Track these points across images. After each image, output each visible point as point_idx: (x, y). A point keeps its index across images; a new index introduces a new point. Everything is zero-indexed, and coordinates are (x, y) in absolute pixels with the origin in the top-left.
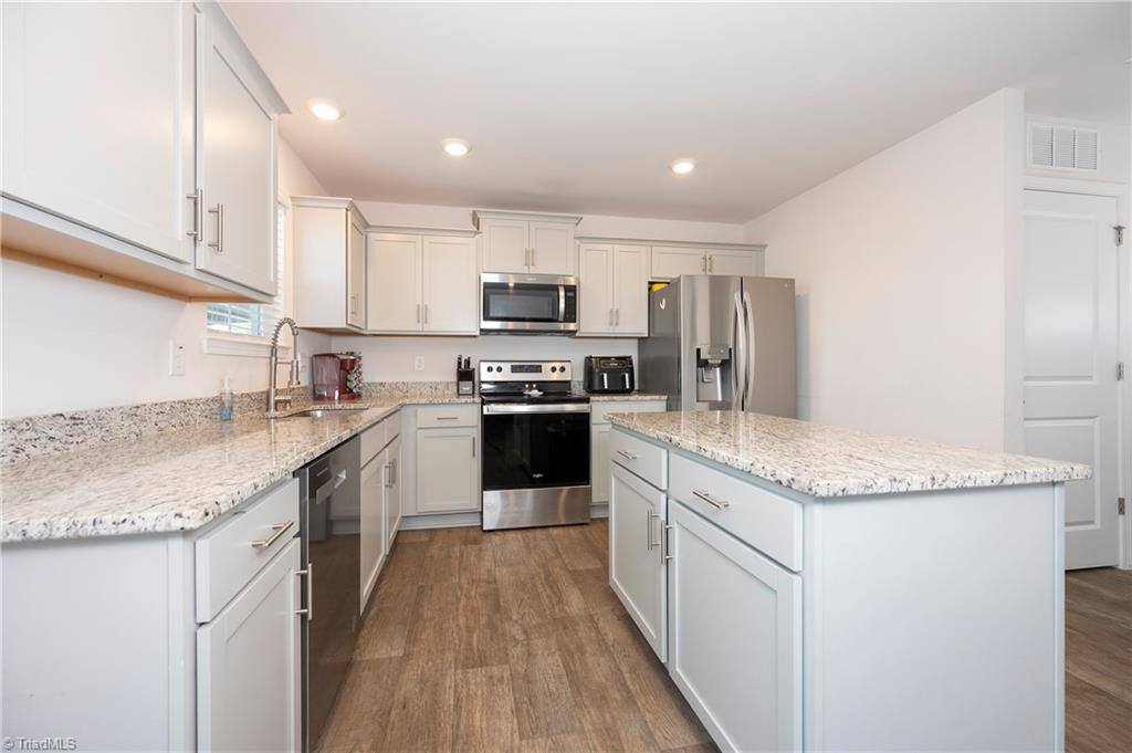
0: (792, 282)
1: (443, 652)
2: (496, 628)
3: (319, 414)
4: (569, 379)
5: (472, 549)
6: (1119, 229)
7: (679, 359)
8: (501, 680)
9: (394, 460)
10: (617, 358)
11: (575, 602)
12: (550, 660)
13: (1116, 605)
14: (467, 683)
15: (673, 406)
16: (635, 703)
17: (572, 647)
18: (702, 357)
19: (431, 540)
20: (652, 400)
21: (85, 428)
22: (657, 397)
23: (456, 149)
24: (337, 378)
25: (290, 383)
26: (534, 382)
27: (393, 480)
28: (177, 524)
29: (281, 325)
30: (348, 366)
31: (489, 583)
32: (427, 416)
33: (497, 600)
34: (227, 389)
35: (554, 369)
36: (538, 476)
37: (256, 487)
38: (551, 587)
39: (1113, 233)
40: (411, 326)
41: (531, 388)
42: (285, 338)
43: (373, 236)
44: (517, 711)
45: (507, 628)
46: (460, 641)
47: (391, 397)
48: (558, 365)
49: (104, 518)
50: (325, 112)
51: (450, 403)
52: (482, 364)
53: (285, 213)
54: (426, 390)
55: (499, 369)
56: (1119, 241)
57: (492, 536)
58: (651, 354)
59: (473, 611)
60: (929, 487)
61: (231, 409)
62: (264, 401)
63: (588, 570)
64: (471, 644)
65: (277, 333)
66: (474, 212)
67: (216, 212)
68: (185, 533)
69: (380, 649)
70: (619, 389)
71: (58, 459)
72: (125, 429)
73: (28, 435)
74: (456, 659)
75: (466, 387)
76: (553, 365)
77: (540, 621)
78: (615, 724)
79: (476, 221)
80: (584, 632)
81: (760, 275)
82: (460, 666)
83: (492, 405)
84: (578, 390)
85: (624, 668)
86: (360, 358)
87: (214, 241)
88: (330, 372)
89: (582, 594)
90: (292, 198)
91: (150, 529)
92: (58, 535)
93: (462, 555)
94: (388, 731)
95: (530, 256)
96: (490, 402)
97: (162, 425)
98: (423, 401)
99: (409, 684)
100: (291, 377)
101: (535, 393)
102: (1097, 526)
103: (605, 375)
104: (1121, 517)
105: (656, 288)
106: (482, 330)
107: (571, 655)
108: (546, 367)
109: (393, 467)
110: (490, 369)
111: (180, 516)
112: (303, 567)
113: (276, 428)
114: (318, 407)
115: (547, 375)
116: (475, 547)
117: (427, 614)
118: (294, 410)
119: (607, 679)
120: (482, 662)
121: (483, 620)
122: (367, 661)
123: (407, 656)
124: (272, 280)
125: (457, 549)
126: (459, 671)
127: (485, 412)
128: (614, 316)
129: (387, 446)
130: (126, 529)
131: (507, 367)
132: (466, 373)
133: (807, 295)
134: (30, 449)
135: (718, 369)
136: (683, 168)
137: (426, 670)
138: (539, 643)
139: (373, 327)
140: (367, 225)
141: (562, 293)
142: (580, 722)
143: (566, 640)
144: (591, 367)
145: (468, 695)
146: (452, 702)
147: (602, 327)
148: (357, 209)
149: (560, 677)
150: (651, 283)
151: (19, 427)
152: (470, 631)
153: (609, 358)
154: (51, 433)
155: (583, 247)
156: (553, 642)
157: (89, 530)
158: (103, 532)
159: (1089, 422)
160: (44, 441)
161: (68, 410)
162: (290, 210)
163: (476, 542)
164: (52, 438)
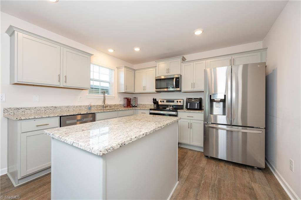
4: (182, 104)
10: (194, 98)
18: (212, 98)
21: (58, 108)
22: (201, 112)
26: (171, 105)
40: (142, 91)
41: (170, 107)
48: (179, 101)
52: (159, 100)
53: (114, 71)
54: (149, 106)
55: (163, 101)
75: (155, 106)
76: (177, 100)
87: (65, 81)
95: (168, 70)
97: (74, 109)
106: (156, 91)
108: (175, 101)
110: (161, 101)
115: (175, 103)
127: (150, 112)
128: (193, 85)
131: (165, 101)
134: (47, 110)
140: (135, 70)
141: (175, 80)
147: (189, 89)
148: (127, 67)
151: (46, 108)
153: (192, 98)
164: (51, 109)
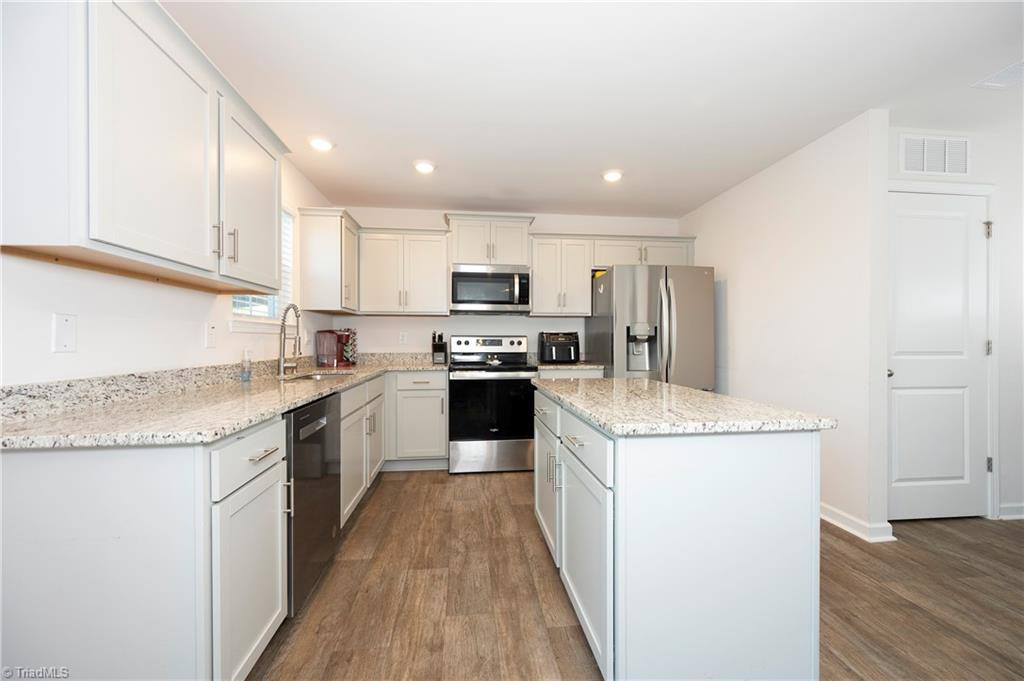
0: (713, 268)
1: (402, 557)
2: (445, 543)
3: (318, 377)
4: (525, 351)
5: (439, 486)
6: (988, 224)
7: (612, 335)
8: (441, 578)
9: (374, 414)
10: (565, 334)
11: (510, 528)
12: (480, 567)
13: (966, 546)
14: (416, 579)
15: (608, 374)
16: (537, 597)
17: (499, 558)
18: (631, 334)
19: (407, 480)
20: (591, 369)
21: (149, 384)
22: (596, 367)
23: (424, 168)
24: (335, 349)
25: (294, 353)
26: (496, 354)
27: (373, 430)
28: (199, 439)
29: (288, 309)
30: (343, 340)
31: (446, 511)
32: (405, 381)
33: (450, 522)
34: (247, 358)
35: (512, 343)
36: (495, 430)
37: (251, 422)
38: (494, 517)
39: (983, 228)
40: (395, 308)
41: (493, 359)
42: (291, 319)
43: (364, 236)
44: (448, 598)
45: (453, 543)
46: (416, 551)
47: (380, 365)
48: (516, 340)
49: (159, 434)
50: (321, 145)
51: (423, 370)
52: (453, 339)
53: (294, 221)
54: (408, 360)
55: (467, 343)
56: (989, 234)
57: (457, 477)
58: (594, 331)
59: (429, 531)
60: (701, 431)
61: (250, 372)
62: (276, 367)
63: (526, 506)
64: (424, 553)
65: (285, 315)
66: (446, 215)
67: (233, 234)
68: (203, 444)
69: (355, 554)
70: (565, 360)
71: (132, 403)
72: (174, 386)
73: (114, 387)
74: (410, 563)
75: (440, 357)
76: (511, 339)
77: (480, 540)
78: (518, 609)
79: (447, 221)
80: (512, 549)
81: (690, 265)
82: (412, 566)
83: (457, 372)
84: (533, 360)
85: (535, 574)
86: (355, 334)
87: (232, 254)
88: (329, 344)
89: (518, 522)
90: (299, 209)
91: (183, 441)
92: (133, 443)
93: (429, 491)
94: (353, 606)
95: (490, 250)
96: (455, 370)
97: (199, 383)
98: (401, 369)
99: (373, 577)
100: (295, 349)
101: (496, 362)
102: (966, 481)
103: (554, 348)
104: (989, 474)
105: (598, 274)
106: (451, 311)
107: (497, 563)
108: (506, 342)
109: (373, 419)
110: (459, 343)
111: (200, 434)
112: (289, 481)
113: (285, 388)
114: (318, 372)
115: (506, 348)
116: (440, 486)
117: (395, 531)
118: (299, 375)
119: (520, 580)
120: (429, 566)
121: (436, 537)
122: (345, 562)
123: (375, 559)
124: (277, 277)
125: (426, 486)
126: (411, 571)
127: (451, 378)
128: (562, 299)
129: (368, 403)
130: (170, 440)
131: (473, 341)
132: (439, 346)
133: (726, 281)
134: (114, 398)
135: (646, 344)
136: (613, 177)
137: (387, 569)
138: (474, 555)
139: (365, 308)
140: (360, 227)
141: (517, 280)
142: (493, 607)
143: (496, 553)
144: (545, 341)
145: (414, 586)
146: (402, 590)
147: (551, 308)
148: (349, 216)
149: (485, 578)
150: (594, 271)
151: (108, 382)
152: (424, 544)
153: (558, 334)
154: (127, 387)
155: (536, 241)
156: (485, 556)
157: (150, 440)
158: (158, 442)
159: (960, 391)
160: (122, 392)
161: (137, 372)
162: (297, 219)
163: (442, 482)
164: (127, 390)
